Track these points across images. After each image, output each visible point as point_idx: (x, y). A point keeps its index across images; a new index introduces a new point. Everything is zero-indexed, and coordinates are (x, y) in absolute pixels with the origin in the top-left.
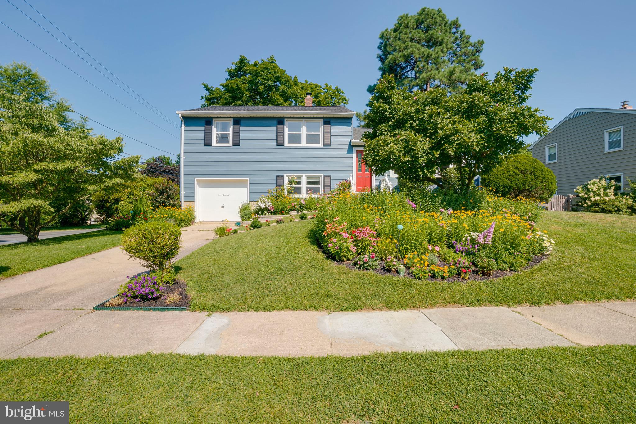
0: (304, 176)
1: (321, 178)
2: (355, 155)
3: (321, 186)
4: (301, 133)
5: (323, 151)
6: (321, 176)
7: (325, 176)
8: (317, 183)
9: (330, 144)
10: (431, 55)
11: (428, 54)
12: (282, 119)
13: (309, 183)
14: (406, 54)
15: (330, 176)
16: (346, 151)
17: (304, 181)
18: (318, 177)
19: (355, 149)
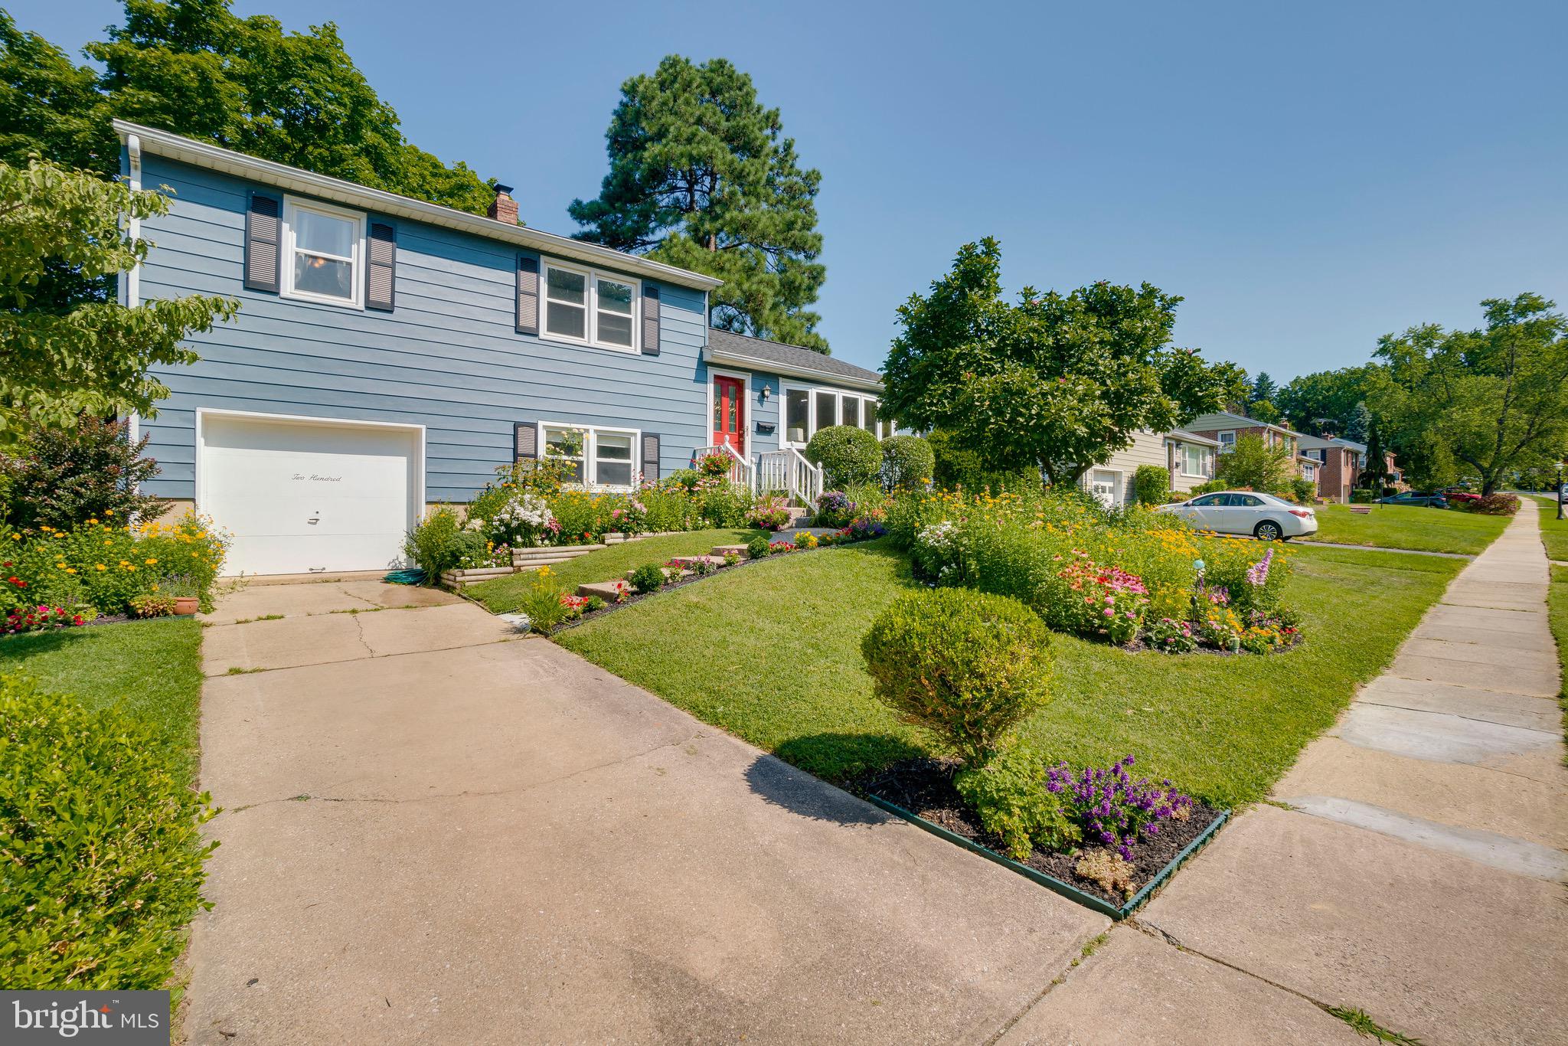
0: (592, 432)
1: (632, 439)
2: (711, 387)
3: (635, 461)
4: (585, 306)
5: (639, 367)
6: (635, 434)
7: (644, 435)
8: (624, 453)
9: (659, 351)
10: (748, 174)
11: (742, 170)
12: (532, 256)
13: (603, 451)
14: (694, 152)
15: (657, 436)
16: (692, 375)
17: (591, 443)
18: (626, 437)
19: (712, 372)
